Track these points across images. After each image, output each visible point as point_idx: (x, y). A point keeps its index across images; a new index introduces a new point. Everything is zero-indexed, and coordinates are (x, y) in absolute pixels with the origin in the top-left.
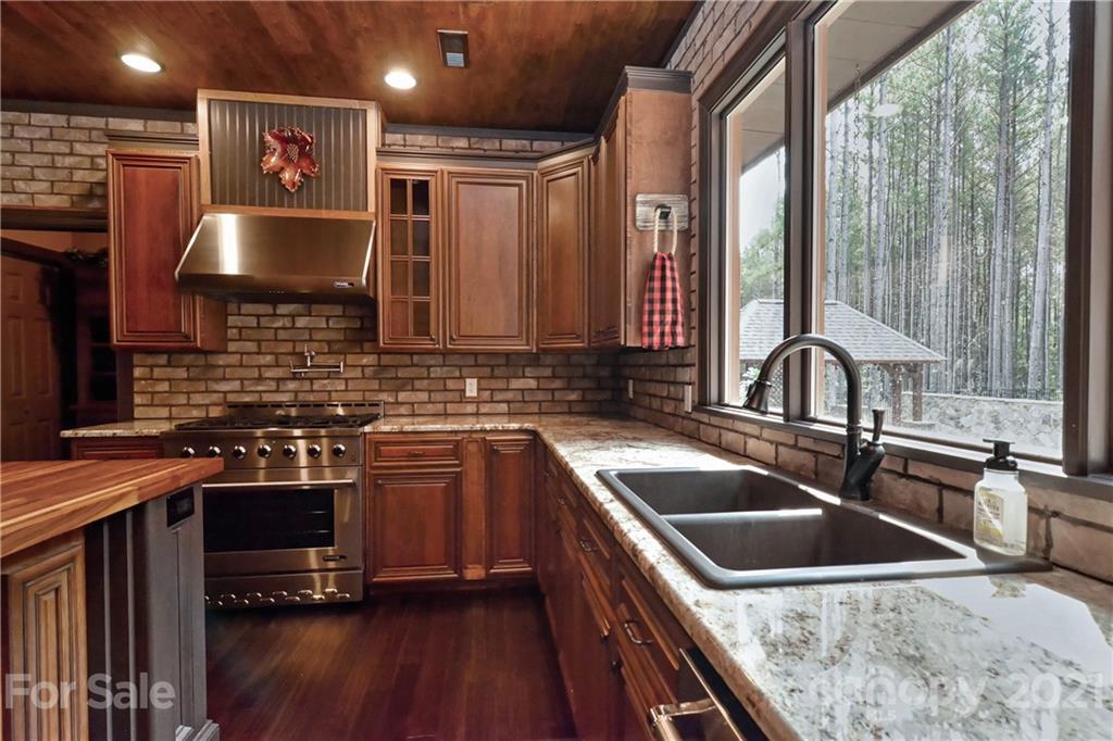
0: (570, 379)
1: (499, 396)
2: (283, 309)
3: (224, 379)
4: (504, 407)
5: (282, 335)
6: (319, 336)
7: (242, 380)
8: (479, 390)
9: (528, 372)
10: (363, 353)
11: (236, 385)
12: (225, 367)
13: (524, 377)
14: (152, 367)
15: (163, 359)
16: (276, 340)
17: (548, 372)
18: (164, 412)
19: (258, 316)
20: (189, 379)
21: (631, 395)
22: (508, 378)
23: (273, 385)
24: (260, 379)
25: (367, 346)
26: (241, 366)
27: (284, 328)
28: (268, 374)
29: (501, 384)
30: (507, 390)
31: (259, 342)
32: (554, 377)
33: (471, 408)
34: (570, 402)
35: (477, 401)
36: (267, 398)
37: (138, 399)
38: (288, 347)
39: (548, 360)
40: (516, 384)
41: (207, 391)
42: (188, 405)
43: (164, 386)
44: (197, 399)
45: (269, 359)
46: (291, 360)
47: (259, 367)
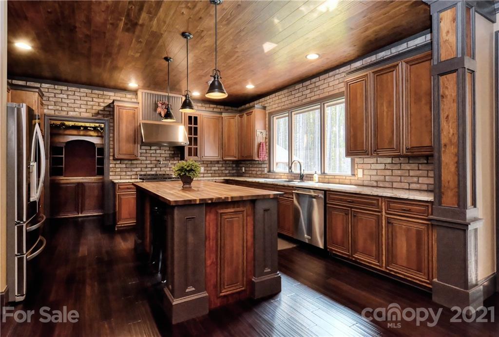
0: (226, 167)
1: (209, 172)
2: (153, 148)
3: (137, 167)
4: (210, 175)
5: (153, 155)
6: (162, 155)
7: (141, 168)
8: (205, 170)
9: (216, 165)
10: (174, 160)
11: (140, 169)
12: (136, 164)
13: (215, 167)
14: (115, 164)
15: (119, 162)
16: (151, 156)
17: (221, 165)
18: (119, 177)
19: (146, 150)
20: (126, 167)
21: (244, 171)
22: (211, 167)
23: (150, 169)
24: (146, 167)
25: (176, 159)
26: (141, 164)
27: (153, 153)
28: (148, 166)
29: (209, 169)
30: (211, 170)
31: (146, 157)
32: (222, 167)
33: (202, 175)
34: (226, 173)
35: (204, 174)
36: (148, 173)
37: (111, 174)
38: (154, 158)
39: (221, 162)
40: (213, 169)
41: (131, 171)
42: (126, 175)
43: (119, 170)
44: (129, 173)
45: (149, 162)
46: (155, 162)
47: (146, 164)
